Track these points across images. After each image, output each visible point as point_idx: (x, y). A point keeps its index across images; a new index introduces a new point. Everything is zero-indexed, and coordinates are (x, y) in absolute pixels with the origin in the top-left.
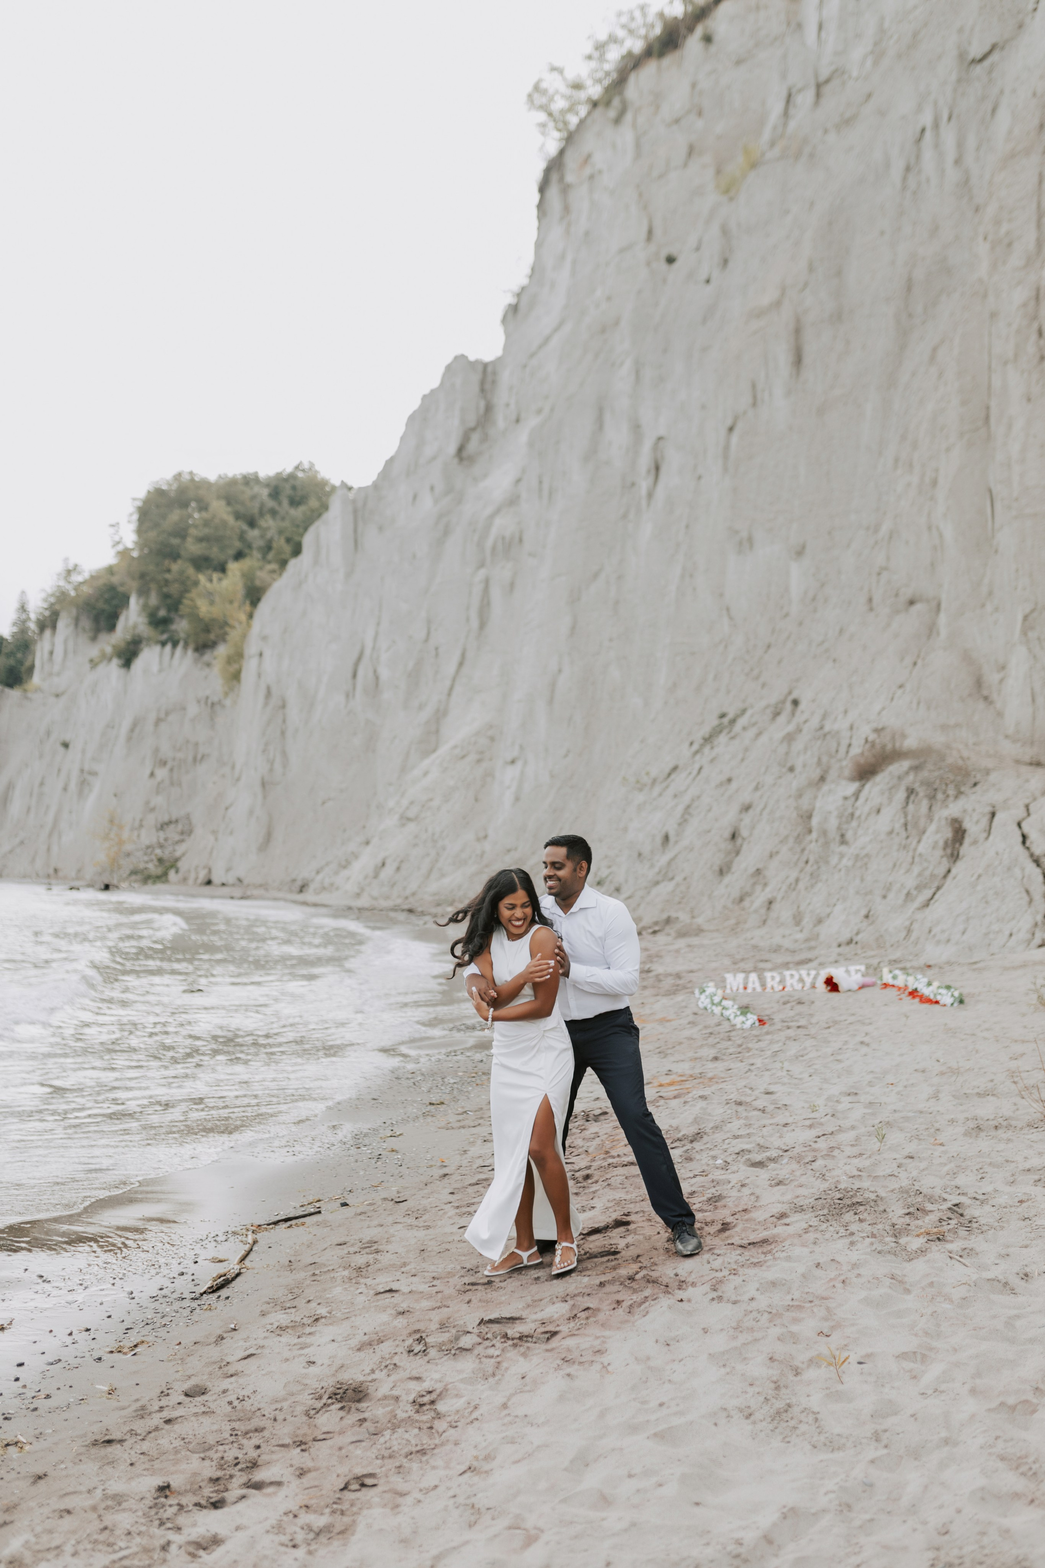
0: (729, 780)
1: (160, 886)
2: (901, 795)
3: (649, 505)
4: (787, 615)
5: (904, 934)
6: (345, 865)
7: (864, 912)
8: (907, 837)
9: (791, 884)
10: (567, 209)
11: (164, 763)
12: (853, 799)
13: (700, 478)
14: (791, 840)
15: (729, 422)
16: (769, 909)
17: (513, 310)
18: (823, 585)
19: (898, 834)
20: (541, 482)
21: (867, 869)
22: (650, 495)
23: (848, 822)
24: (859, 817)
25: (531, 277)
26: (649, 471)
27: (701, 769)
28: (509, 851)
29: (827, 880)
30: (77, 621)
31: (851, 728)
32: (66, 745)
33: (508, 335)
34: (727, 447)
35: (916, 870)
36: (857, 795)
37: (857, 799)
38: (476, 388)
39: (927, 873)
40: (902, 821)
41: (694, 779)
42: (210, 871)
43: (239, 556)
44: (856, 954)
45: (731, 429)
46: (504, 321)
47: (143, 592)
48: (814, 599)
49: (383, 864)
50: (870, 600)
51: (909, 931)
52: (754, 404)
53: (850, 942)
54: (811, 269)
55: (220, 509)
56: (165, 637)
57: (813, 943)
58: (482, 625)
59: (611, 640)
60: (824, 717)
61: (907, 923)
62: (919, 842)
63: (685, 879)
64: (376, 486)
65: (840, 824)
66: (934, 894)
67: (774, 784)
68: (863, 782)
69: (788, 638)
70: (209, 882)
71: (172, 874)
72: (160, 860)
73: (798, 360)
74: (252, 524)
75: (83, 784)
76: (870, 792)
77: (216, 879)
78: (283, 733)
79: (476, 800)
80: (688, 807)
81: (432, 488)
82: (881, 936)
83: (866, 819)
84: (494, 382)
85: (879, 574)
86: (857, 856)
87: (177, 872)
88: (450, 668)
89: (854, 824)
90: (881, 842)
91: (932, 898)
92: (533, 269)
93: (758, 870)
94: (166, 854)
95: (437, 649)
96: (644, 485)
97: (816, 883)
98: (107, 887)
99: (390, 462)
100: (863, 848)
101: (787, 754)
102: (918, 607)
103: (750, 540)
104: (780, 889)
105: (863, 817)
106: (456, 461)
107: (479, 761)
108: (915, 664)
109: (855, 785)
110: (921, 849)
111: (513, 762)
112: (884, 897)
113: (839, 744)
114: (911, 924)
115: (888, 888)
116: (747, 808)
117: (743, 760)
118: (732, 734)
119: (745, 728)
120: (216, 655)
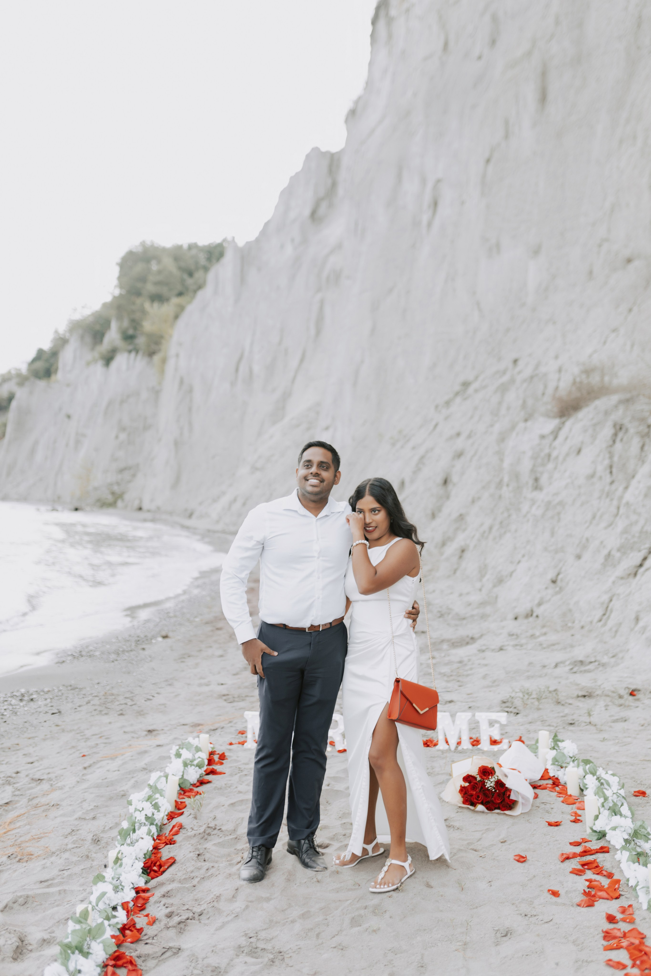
0: (458, 434)
1: (111, 510)
2: (607, 431)
3: (428, 232)
4: (523, 305)
5: (598, 613)
6: (215, 500)
7: (551, 575)
8: (612, 483)
9: (484, 532)
10: (390, 36)
11: (123, 429)
12: (551, 437)
13: (463, 203)
15: (487, 155)
16: (461, 557)
17: (353, 113)
18: (554, 277)
19: (601, 478)
20: (356, 224)
21: (559, 520)
22: (429, 225)
23: (543, 465)
24: (557, 458)
25: (365, 89)
26: (429, 206)
27: (436, 425)
29: (516, 531)
30: (82, 338)
31: (560, 370)
32: (69, 417)
33: (349, 132)
34: (485, 176)
35: (621, 524)
36: (555, 434)
37: (556, 438)
38: (326, 170)
39: (636, 529)
40: (607, 462)
41: (431, 434)
42: (141, 501)
43: (180, 294)
44: (533, 636)
45: (488, 161)
46: (346, 121)
47: (120, 318)
48: (546, 289)
49: (235, 500)
50: (591, 273)
51: (607, 611)
52: (507, 136)
53: (530, 614)
54: (557, 22)
55: (169, 263)
56: (130, 347)
57: (488, 609)
58: (318, 333)
59: (399, 338)
60: (537, 366)
61: (605, 598)
62: (626, 488)
64: (257, 240)
65: (534, 466)
66: (645, 559)
68: (563, 419)
70: (140, 509)
72: (113, 493)
73: (543, 98)
74: (191, 274)
75: (78, 443)
76: (571, 430)
77: (145, 506)
78: (190, 409)
80: (422, 458)
81: (293, 240)
82: (570, 610)
83: (564, 460)
84: (338, 166)
85: (600, 246)
86: (549, 503)
87: (123, 500)
88: (294, 364)
89: (550, 466)
90: (580, 487)
91: (641, 565)
92: (367, 83)
93: (461, 515)
94: (116, 488)
95: (286, 350)
96: (425, 218)
97: (505, 533)
98: (76, 509)
99: (267, 224)
100: (556, 494)
101: (500, 403)
102: (636, 263)
103: (498, 246)
104: (473, 537)
105: (561, 458)
106: (310, 221)
107: (308, 429)
108: (630, 310)
109: (555, 422)
110: (628, 496)
111: (327, 428)
112: (579, 557)
113: (546, 387)
114: (611, 600)
115: (584, 545)
116: (459, 455)
117: (472, 417)
119: (476, 391)
120: (156, 358)
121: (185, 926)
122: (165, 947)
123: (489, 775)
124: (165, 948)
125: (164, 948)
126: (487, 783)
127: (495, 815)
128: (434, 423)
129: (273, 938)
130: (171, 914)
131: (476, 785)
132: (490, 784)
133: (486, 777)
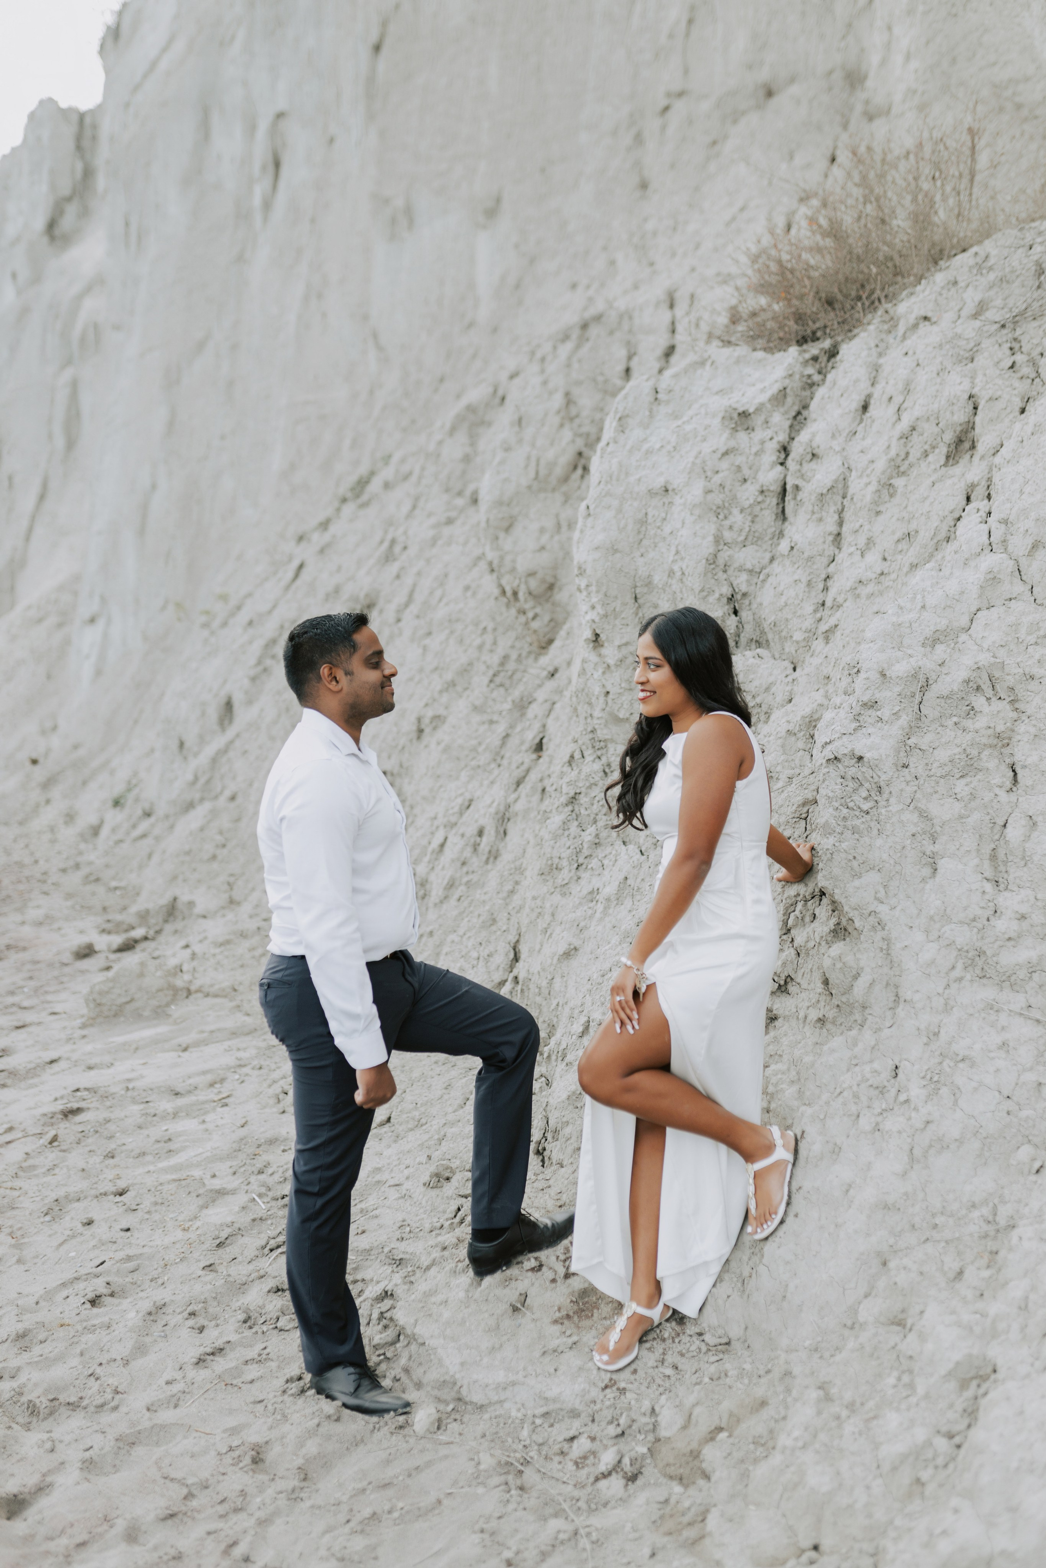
3: (266, 219)
4: (471, 325)
13: (331, 140)
14: (480, 681)
15: (374, 37)
17: (113, 35)
18: (532, 261)
20: (127, 224)
22: (267, 205)
26: (264, 168)
28: (76, 747)
33: (107, 71)
34: (371, 79)
38: (71, 144)
41: (287, 588)
45: (377, 48)
46: (102, 51)
48: (517, 286)
58: (71, 444)
59: (223, 437)
63: (233, 798)
67: (434, 541)
69: (474, 356)
79: (49, 677)
81: (14, 276)
84: (94, 138)
88: (27, 503)
95: (10, 479)
102: (793, 89)
103: (409, 211)
106: (45, 240)
107: (60, 625)
111: (92, 620)
118: (365, 497)
119: (387, 486)
128: (295, 564)
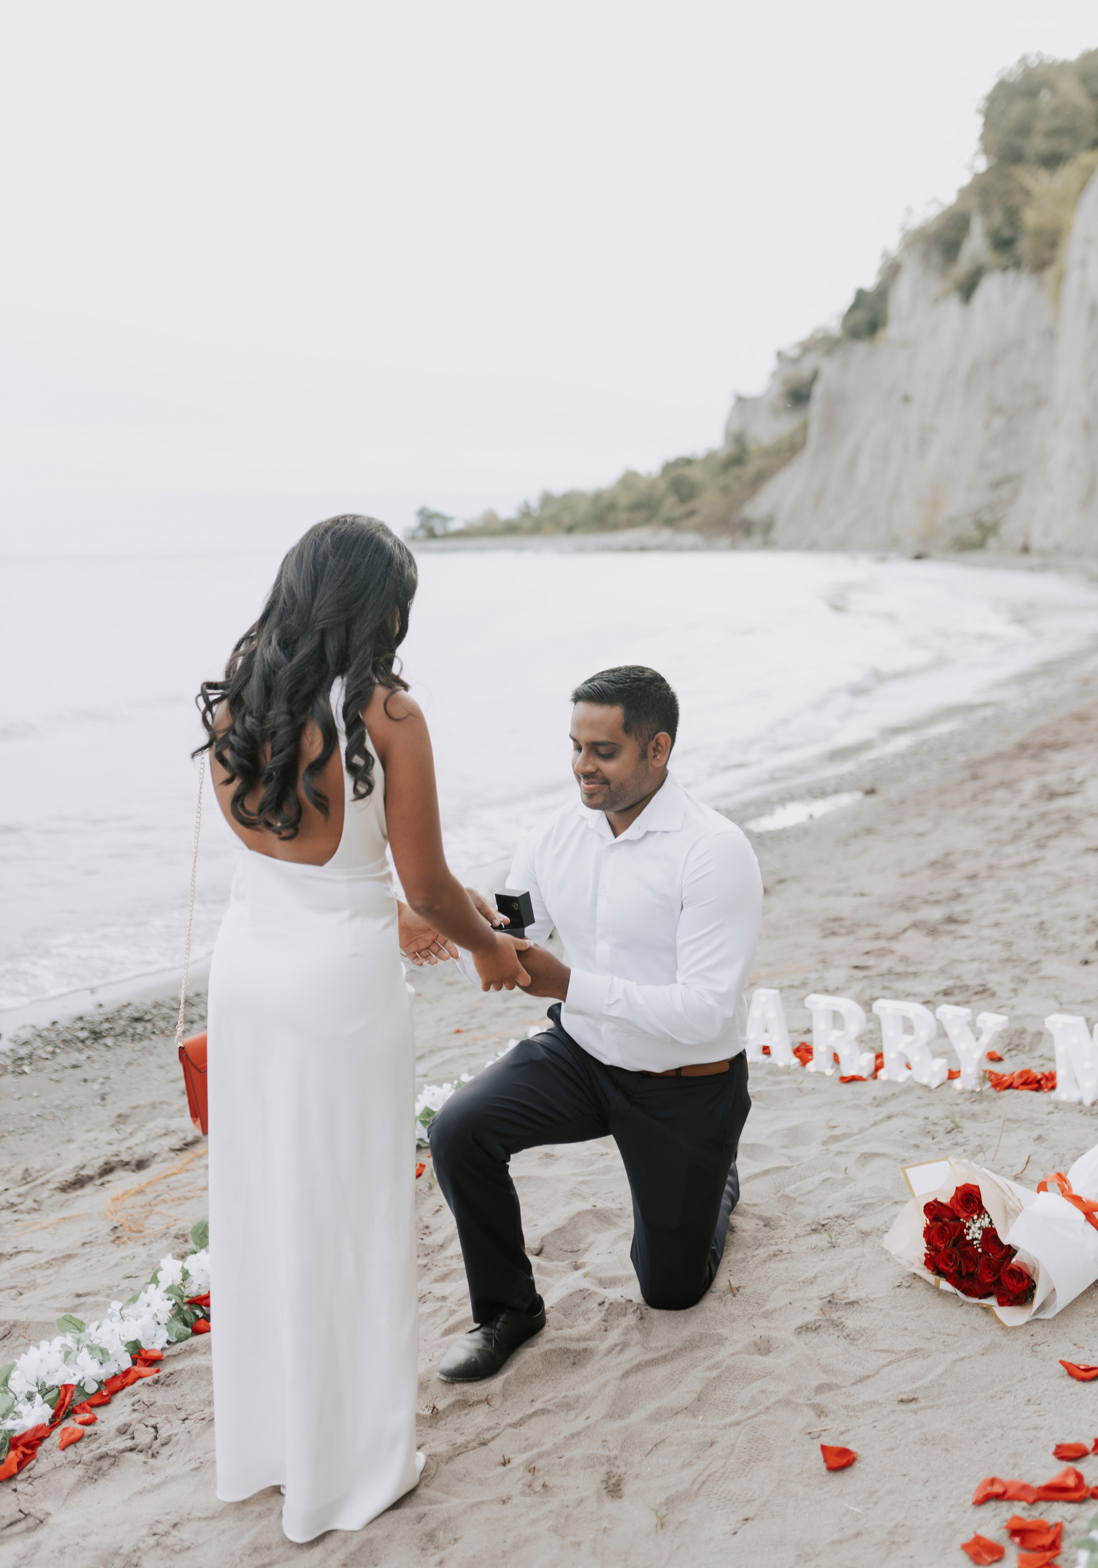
1: (977, 556)
11: (996, 410)
32: (907, 399)
42: (1027, 536)
43: (1095, 145)
47: (986, 209)
55: (1071, 90)
56: (1008, 260)
70: (1026, 549)
71: (992, 543)
72: (980, 525)
75: (923, 443)
77: (1034, 545)
87: (997, 535)
94: (987, 517)
98: (919, 557)
120: (1049, 275)
121: (112, 1465)
122: (23, 1510)
123: (973, 1212)
124: (24, 1513)
125: (20, 1511)
126: (969, 1228)
127: (976, 1310)
129: (188, 1548)
130: (126, 1427)
131: (946, 1228)
132: (974, 1232)
133: (965, 1215)
